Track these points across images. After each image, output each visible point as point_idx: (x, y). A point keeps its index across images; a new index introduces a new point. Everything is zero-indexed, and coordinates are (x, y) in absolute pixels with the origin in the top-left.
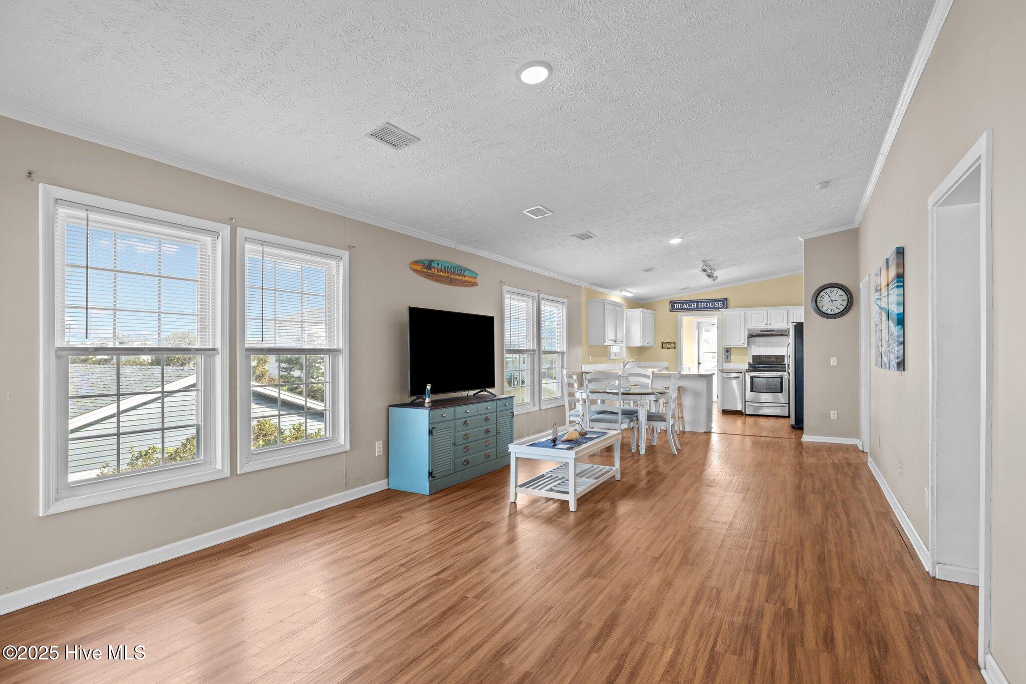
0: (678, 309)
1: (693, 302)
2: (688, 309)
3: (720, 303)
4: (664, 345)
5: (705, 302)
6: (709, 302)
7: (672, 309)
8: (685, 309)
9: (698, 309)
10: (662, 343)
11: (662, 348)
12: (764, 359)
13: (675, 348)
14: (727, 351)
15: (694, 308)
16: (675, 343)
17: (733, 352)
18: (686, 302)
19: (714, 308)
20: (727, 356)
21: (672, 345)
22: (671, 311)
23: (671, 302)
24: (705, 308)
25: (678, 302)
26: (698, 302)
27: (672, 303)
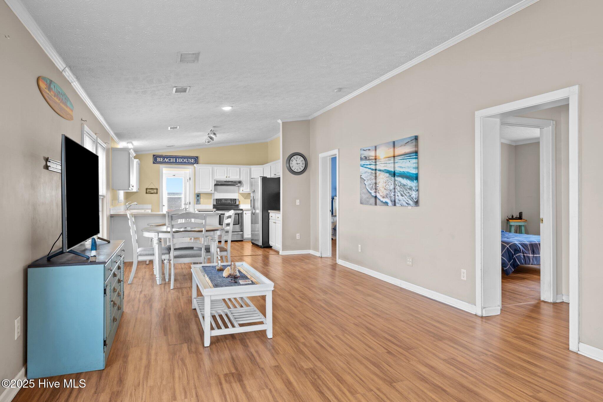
0: (160, 162)
1: (172, 157)
2: (168, 162)
3: (193, 159)
4: (148, 190)
5: (181, 158)
6: (185, 158)
7: (155, 161)
8: (165, 162)
9: (176, 163)
10: (147, 189)
11: (146, 193)
12: (223, 201)
13: (157, 193)
14: (198, 196)
15: (173, 162)
16: (157, 189)
17: (202, 196)
18: (167, 157)
19: (189, 163)
20: (198, 200)
21: (155, 191)
22: (154, 163)
23: (154, 155)
24: (181, 162)
25: (160, 156)
26: (176, 157)
27: (155, 157)
